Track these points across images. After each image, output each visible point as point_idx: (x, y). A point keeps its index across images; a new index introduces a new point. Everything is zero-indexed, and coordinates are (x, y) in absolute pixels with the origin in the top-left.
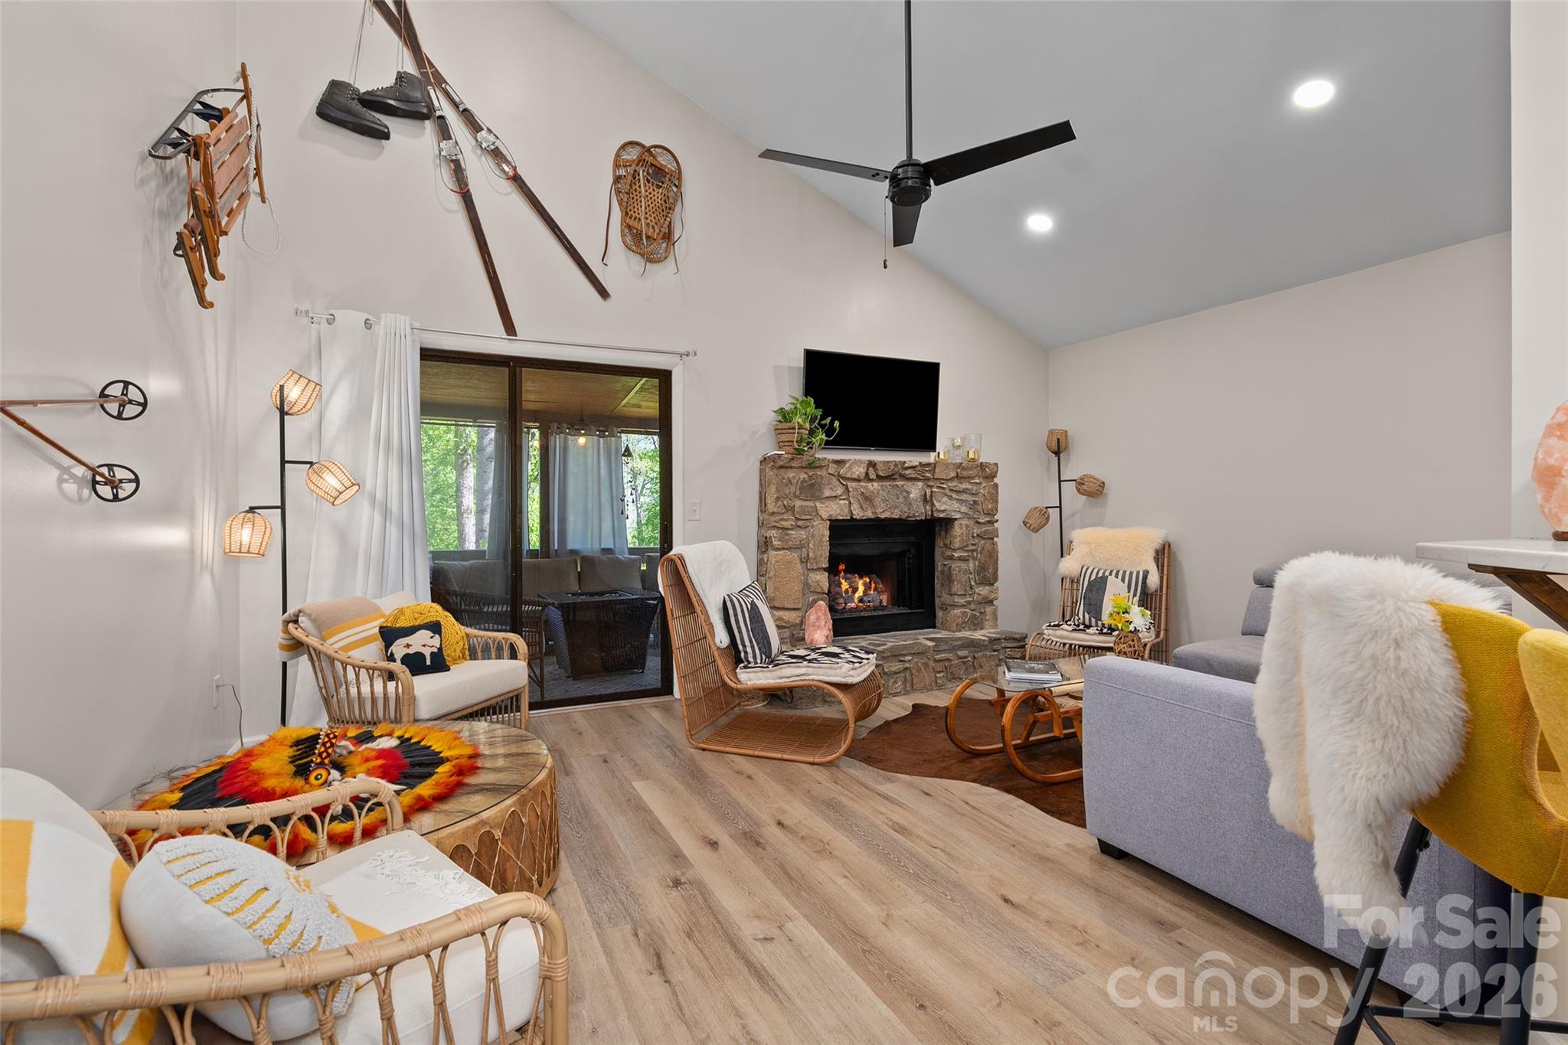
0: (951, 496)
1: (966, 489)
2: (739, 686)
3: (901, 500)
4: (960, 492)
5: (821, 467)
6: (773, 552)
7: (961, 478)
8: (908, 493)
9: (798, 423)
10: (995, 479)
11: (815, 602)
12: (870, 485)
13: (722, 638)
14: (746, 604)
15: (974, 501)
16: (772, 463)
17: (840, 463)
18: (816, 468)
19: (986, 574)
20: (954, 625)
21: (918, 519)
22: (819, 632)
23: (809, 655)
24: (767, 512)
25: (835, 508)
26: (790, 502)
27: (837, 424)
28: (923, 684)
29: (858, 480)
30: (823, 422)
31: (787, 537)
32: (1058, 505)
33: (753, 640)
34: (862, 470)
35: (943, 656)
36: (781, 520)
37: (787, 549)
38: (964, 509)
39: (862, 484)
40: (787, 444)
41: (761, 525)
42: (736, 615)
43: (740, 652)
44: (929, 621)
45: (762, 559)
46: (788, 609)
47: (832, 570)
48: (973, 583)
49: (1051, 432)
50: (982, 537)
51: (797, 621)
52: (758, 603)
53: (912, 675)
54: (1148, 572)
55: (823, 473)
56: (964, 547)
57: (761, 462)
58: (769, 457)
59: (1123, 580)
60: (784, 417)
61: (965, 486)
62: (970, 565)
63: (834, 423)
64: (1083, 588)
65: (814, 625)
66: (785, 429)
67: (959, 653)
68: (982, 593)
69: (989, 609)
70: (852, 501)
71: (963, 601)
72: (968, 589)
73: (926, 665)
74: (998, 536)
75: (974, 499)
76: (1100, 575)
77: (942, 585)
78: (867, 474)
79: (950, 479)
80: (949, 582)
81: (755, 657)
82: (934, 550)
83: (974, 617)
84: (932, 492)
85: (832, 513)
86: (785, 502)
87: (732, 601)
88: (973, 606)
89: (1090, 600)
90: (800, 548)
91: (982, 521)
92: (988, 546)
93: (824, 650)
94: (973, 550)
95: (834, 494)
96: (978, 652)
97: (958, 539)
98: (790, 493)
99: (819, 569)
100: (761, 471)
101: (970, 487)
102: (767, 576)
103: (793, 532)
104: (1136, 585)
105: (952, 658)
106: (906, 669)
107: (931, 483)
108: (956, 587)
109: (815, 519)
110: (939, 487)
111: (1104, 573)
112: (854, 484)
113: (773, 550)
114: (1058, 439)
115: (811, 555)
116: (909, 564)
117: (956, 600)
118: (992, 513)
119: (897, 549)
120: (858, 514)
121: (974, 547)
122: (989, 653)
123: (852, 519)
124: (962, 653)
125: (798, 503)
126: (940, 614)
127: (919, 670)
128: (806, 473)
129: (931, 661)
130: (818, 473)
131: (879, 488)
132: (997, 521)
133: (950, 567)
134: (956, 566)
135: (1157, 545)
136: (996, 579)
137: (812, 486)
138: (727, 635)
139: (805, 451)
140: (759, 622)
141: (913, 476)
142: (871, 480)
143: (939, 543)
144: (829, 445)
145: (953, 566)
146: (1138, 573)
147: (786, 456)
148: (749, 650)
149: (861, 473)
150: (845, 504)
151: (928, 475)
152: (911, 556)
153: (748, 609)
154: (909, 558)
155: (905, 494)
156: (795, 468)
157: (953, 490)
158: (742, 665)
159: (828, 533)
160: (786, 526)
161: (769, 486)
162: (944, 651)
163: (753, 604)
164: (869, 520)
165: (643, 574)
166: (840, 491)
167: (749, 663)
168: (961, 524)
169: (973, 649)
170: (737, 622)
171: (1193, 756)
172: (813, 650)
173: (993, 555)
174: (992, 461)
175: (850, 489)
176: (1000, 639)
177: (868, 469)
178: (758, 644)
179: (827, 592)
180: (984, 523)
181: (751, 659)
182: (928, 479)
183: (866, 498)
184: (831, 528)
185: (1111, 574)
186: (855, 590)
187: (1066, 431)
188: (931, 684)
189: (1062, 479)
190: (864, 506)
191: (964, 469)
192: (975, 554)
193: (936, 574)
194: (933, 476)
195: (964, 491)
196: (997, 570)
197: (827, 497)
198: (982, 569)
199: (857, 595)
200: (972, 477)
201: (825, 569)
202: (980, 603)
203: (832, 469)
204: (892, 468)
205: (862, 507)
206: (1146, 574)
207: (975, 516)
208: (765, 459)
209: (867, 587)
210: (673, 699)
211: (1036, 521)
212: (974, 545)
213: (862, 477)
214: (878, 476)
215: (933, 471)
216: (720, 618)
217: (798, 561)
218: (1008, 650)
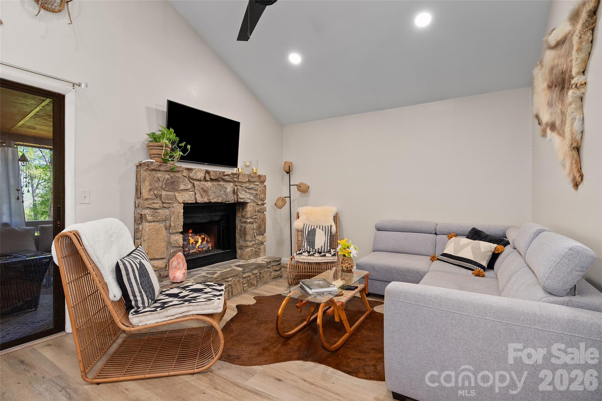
0: (246, 191)
1: (253, 187)
2: (132, 329)
3: (222, 192)
4: (250, 189)
5: (178, 171)
6: (147, 224)
7: (250, 182)
8: (226, 189)
9: (165, 143)
10: (264, 183)
11: (175, 253)
12: (206, 183)
13: (115, 293)
14: (136, 265)
15: (256, 194)
16: (146, 167)
17: (189, 170)
18: (175, 172)
19: (261, 229)
20: (247, 256)
21: (231, 202)
22: (179, 272)
23: (181, 292)
24: (142, 198)
25: (187, 196)
26: (159, 192)
27: (189, 147)
28: (237, 292)
29: (200, 180)
30: (180, 145)
31: (157, 214)
32: (289, 196)
33: (142, 290)
34: (202, 175)
35: (247, 275)
36: (153, 203)
37: (156, 222)
38: (252, 198)
39: (202, 182)
40: (157, 156)
41: (137, 206)
42: (128, 274)
43: (131, 301)
44: (233, 256)
45: (138, 228)
46: (157, 259)
47: (185, 232)
48: (255, 235)
49: (285, 163)
50: (259, 212)
51: (164, 266)
52: (144, 262)
53: (232, 288)
54: (332, 226)
55: (179, 175)
56: (252, 217)
57: (137, 166)
58: (144, 163)
59: (323, 230)
60: (155, 138)
61: (252, 186)
62: (254, 225)
63: (187, 146)
64: (305, 234)
65: (175, 268)
66: (155, 146)
67: (254, 272)
68: (259, 239)
69: (262, 247)
70: (196, 192)
71: (251, 244)
72: (253, 238)
73: (239, 281)
74: (266, 211)
75: (256, 192)
76: (313, 228)
77: (241, 236)
78: (205, 177)
79: (245, 182)
80: (244, 235)
81: (143, 303)
82: (235, 219)
83: (256, 251)
84: (237, 188)
85: (185, 199)
86: (155, 192)
87: (124, 264)
88: (255, 246)
89: (309, 240)
90: (165, 220)
91: (259, 204)
92: (262, 216)
93: (191, 287)
94: (255, 218)
95: (186, 188)
96: (262, 270)
97: (249, 213)
98: (159, 187)
99: (177, 233)
100: (137, 172)
101: (254, 186)
102: (142, 239)
103: (161, 211)
104: (328, 232)
105: (251, 275)
106: (229, 285)
107: (237, 184)
108: (248, 237)
109: (175, 203)
110: (240, 186)
111: (314, 227)
112: (198, 183)
113: (146, 222)
114: (289, 166)
115: (172, 224)
116: (223, 226)
117: (248, 244)
118: (263, 200)
119: (217, 219)
120: (200, 200)
121: (256, 217)
122: (266, 270)
123: (196, 203)
124: (255, 272)
125: (164, 193)
126: (239, 251)
127: (235, 285)
128: (169, 174)
129: (241, 279)
130: (177, 175)
131: (211, 185)
132: (266, 203)
133: (245, 227)
134: (248, 226)
135: (334, 214)
136: (265, 232)
137: (173, 182)
138: (120, 289)
139: (169, 161)
140: (146, 276)
141: (228, 179)
142: (207, 181)
143: (239, 215)
144: (183, 159)
145: (247, 226)
146: (328, 226)
147: (156, 163)
148: (139, 298)
149: (201, 176)
150: (193, 194)
151: (236, 179)
152: (224, 222)
153: (137, 268)
154: (223, 223)
155: (224, 189)
156: (162, 171)
157: (247, 188)
158: (133, 310)
159: (182, 211)
160: (156, 207)
161: (144, 181)
162: (247, 272)
163: (141, 264)
164: (205, 203)
165: (37, 239)
166: (190, 186)
167: (138, 307)
168: (250, 205)
169: (260, 269)
170: (129, 279)
171: (468, 343)
172: (184, 288)
173: (264, 220)
174: (264, 175)
175: (196, 185)
176: (271, 262)
177: (205, 175)
178: (146, 292)
179: (182, 246)
180: (260, 205)
181: (140, 305)
182: (236, 182)
183: (205, 191)
184: (184, 208)
185: (317, 227)
186: (197, 242)
187: (292, 163)
188: (241, 291)
189: (291, 184)
190: (203, 195)
191: (252, 177)
192: (256, 220)
193: (237, 231)
194: (238, 180)
195: (252, 189)
196: (265, 227)
197: (182, 190)
198: (259, 227)
199: (198, 245)
200: (255, 182)
201: (181, 233)
202: (258, 244)
203: (185, 173)
204: (218, 174)
205: (202, 195)
206: (331, 226)
207: (257, 201)
208: (141, 164)
209: (203, 239)
210: (65, 333)
211: (280, 203)
212: (256, 215)
213: (202, 179)
214: (210, 179)
215: (238, 178)
216: (113, 278)
217: (164, 229)
218: (274, 267)
